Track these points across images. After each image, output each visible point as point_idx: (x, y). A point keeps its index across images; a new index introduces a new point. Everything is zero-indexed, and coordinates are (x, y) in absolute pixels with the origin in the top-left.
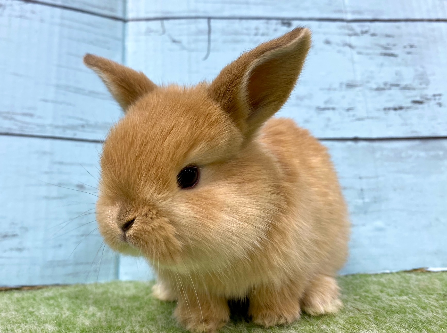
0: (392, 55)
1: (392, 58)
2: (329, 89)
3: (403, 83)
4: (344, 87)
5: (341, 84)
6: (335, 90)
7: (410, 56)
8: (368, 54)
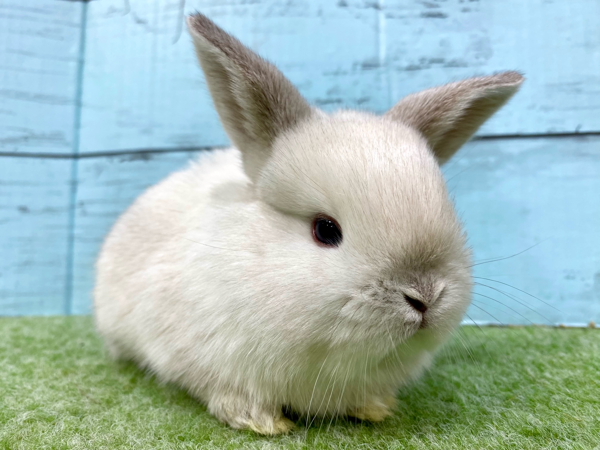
0: (440, 15)
1: (438, 20)
2: (336, 73)
3: (449, 58)
4: (359, 67)
5: (355, 65)
6: (345, 73)
7: (466, 15)
8: (401, 17)
